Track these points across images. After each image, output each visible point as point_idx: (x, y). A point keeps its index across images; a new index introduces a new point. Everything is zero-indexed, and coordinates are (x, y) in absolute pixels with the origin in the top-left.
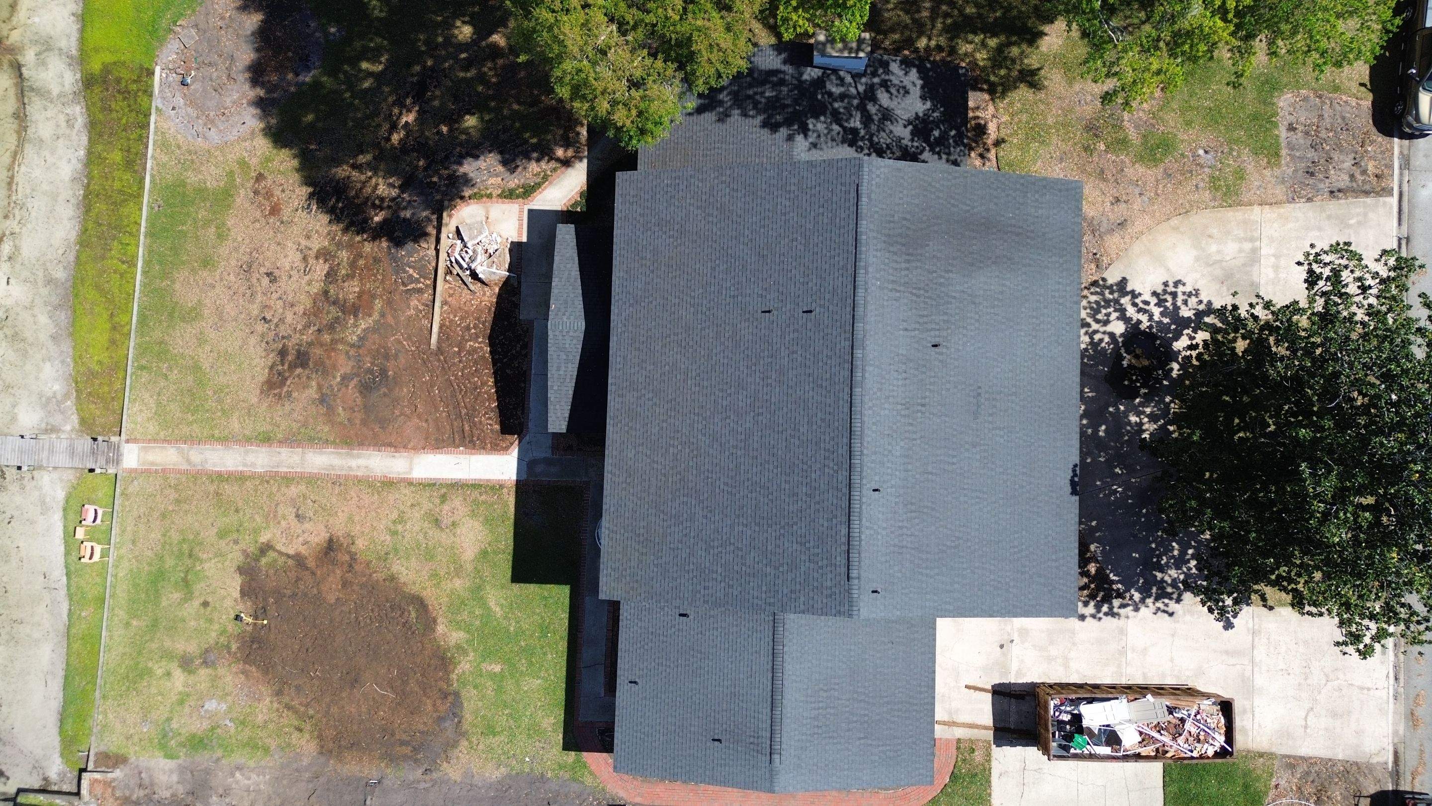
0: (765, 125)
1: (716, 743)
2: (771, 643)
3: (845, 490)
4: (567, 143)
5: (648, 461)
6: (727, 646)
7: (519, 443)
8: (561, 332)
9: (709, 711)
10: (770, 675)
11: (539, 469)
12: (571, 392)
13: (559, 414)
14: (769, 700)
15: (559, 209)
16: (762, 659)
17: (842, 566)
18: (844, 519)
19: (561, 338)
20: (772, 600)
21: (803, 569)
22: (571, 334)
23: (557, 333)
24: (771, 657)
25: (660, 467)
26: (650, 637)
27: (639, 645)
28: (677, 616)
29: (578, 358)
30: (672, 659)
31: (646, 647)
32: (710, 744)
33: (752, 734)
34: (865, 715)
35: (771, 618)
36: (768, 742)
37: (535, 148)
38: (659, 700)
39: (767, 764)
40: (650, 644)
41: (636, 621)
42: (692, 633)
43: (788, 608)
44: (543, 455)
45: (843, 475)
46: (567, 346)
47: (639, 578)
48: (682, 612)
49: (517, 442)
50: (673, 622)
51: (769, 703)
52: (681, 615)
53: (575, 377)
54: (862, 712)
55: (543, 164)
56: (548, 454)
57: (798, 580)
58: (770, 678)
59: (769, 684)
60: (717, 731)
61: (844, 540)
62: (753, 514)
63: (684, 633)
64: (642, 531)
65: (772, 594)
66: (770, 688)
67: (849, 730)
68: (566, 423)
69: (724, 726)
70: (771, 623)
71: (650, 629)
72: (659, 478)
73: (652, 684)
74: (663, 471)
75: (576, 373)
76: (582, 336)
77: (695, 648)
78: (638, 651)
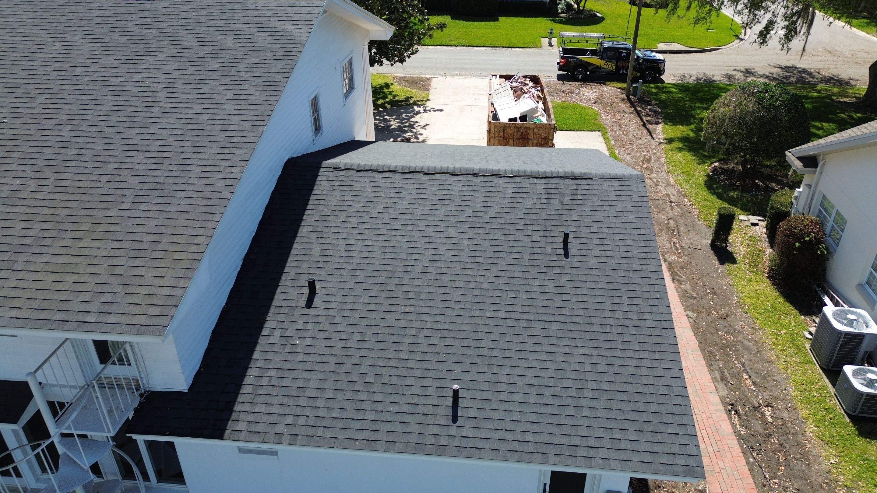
6: (384, 232)
9: (508, 261)
28: (311, 311)
30: (403, 323)
32: (575, 260)
35: (342, 173)
36: (553, 181)
38: (496, 353)
39: (594, 183)
40: (364, 370)
48: (303, 302)
50: (322, 319)
58: (444, 178)
73: (457, 368)
77: (382, 280)
78: (377, 397)
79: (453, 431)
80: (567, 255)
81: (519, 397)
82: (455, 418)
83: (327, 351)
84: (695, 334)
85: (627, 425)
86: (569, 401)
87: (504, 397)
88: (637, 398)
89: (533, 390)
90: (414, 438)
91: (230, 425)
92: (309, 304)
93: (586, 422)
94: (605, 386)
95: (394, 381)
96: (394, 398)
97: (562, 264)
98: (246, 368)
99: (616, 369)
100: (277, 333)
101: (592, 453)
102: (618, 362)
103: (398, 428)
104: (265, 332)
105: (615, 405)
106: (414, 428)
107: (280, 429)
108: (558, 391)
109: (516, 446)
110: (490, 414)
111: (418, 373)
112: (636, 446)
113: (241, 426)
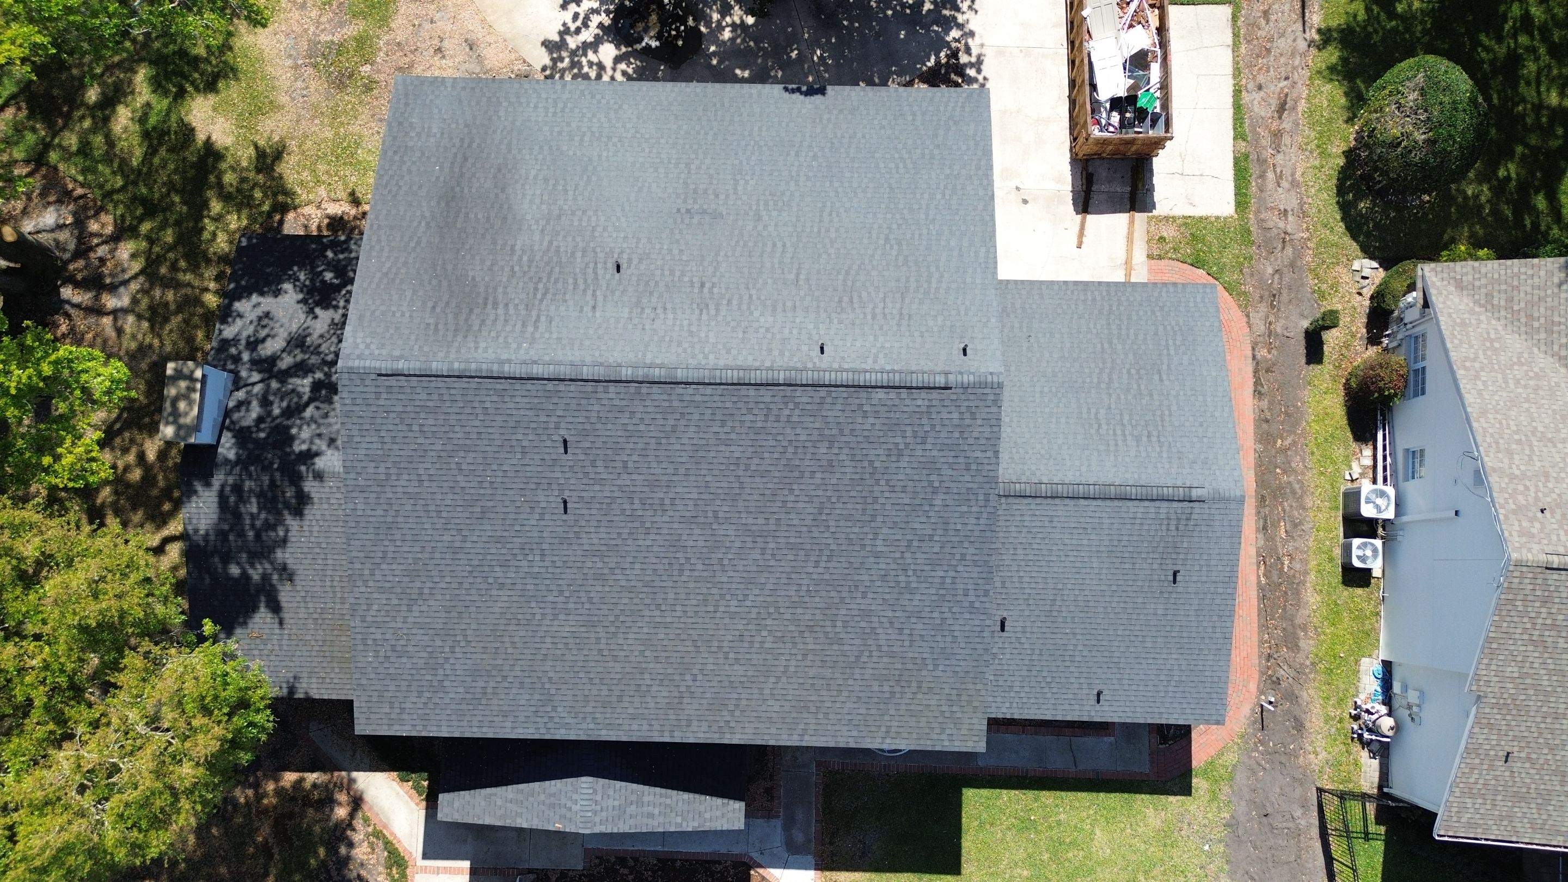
0: (298, 512)
1: (1178, 578)
2: (1038, 501)
3: (823, 392)
4: (328, 801)
5: (784, 679)
6: (1043, 563)
7: (761, 867)
8: (595, 813)
10: (1082, 502)
11: (799, 837)
12: (686, 796)
13: (719, 813)
14: (1116, 503)
15: (423, 813)
16: (1060, 513)
17: (930, 396)
18: (863, 394)
19: (604, 814)
20: (981, 497)
21: (935, 453)
22: (599, 798)
23: (597, 819)
24: (1057, 501)
25: (793, 663)
26: (1034, 673)
27: (1046, 690)
28: (1004, 634)
29: (635, 786)
30: (1064, 641)
31: (1049, 680)
32: (1180, 586)
33: (1164, 527)
34: (1129, 372)
35: (1003, 500)
37: (332, 849)
39: (1206, 506)
40: (1044, 674)
41: (1012, 694)
42: (1027, 613)
43: (991, 474)
44: (779, 830)
45: (802, 396)
46: (616, 803)
47: (954, 692)
48: (999, 628)
49: (761, 871)
50: (1013, 640)
51: (1120, 503)
52: (1003, 629)
53: (663, 791)
54: (1125, 376)
55: (357, 837)
56: (778, 824)
57: (951, 460)
58: (1086, 502)
59: (1094, 503)
60: (1163, 578)
61: (893, 394)
62: (858, 524)
63: (1028, 624)
64: (886, 688)
65: (971, 497)
66: (1099, 502)
67: (1151, 395)
68: (731, 802)
69: (1156, 566)
70: (1011, 500)
71: (1025, 673)
72: (809, 663)
73: (1100, 670)
74: (800, 657)
75: (658, 790)
76: (602, 781)
77: (1048, 608)
78: (1054, 690)
79: (1098, 707)
80: (1175, 582)
81: (1134, 688)
82: (1098, 701)
83: (1021, 663)
85: (1191, 700)
86: (1162, 689)
87: (1126, 687)
88: (1200, 685)
89: (1143, 683)
90: (1077, 713)
93: (1169, 700)
94: (1184, 678)
95: (1063, 680)
96: (1064, 691)
97: (1170, 589)
99: (1192, 667)
101: (1170, 716)
102: (1193, 662)
103: (1068, 707)
106: (1077, 707)
108: (1157, 683)
109: (1131, 714)
110: (1117, 698)
111: (1076, 675)
112: (1193, 712)
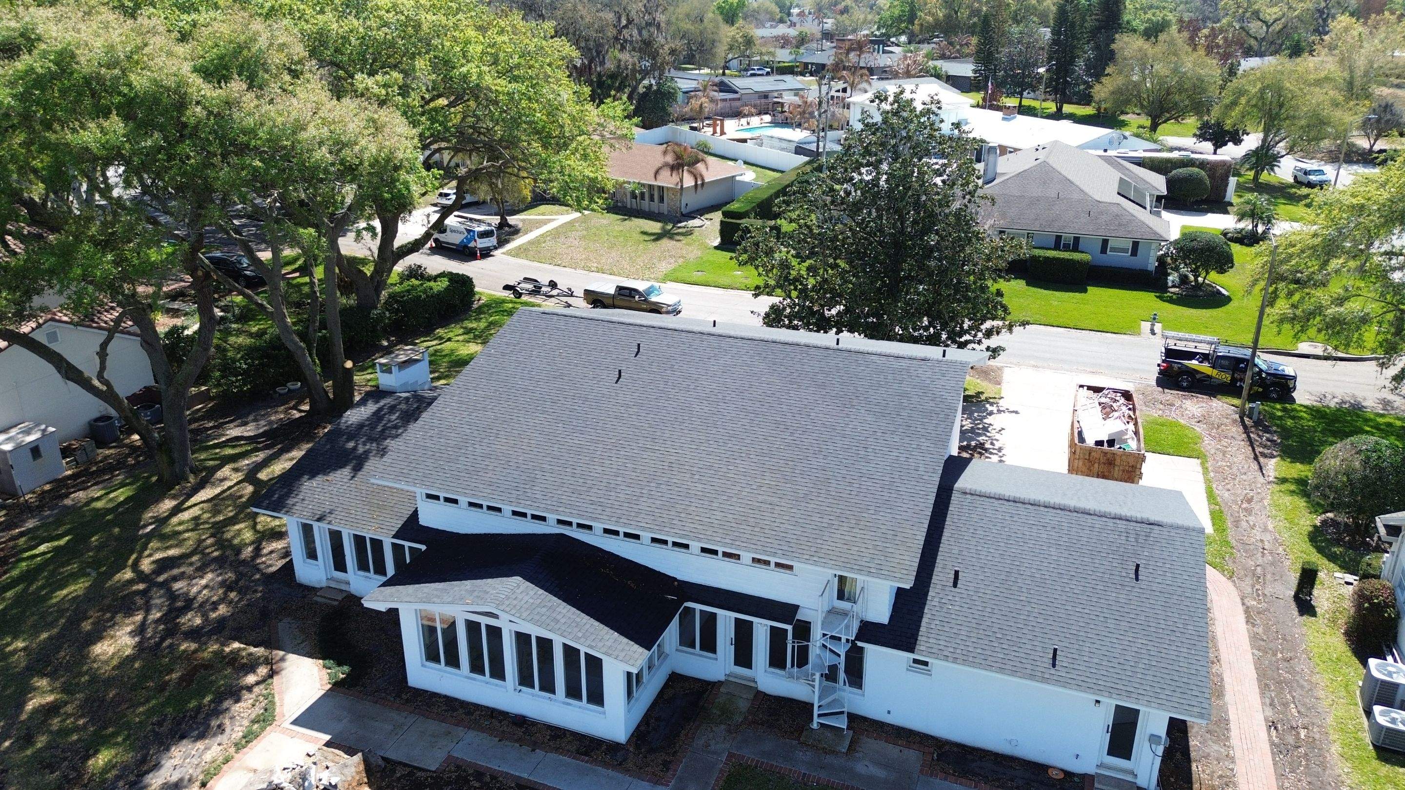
1: (1141, 577)
2: (1001, 502)
6: (1002, 544)
9: (1094, 577)
10: (1043, 509)
14: (1075, 514)
15: (322, 694)
16: (1021, 513)
22: (519, 591)
24: (1019, 505)
26: (984, 627)
27: (995, 644)
28: (956, 590)
30: (1019, 606)
31: (999, 635)
32: (1142, 584)
33: (1123, 538)
35: (968, 496)
36: (1132, 524)
38: (1082, 634)
39: (1165, 529)
40: (994, 630)
41: (957, 641)
42: (981, 577)
46: (531, 601)
47: (890, 532)
50: (965, 595)
51: (1079, 515)
55: (247, 697)
58: (1047, 510)
59: (1054, 511)
60: (1124, 574)
63: (982, 586)
66: (1059, 511)
70: (975, 497)
71: (974, 625)
76: (528, 584)
77: (1003, 577)
78: (1004, 646)
79: (1053, 671)
80: (1137, 579)
81: (1096, 661)
82: (1054, 665)
83: (971, 616)
84: (1256, 669)
85: (1165, 686)
86: (1129, 668)
87: (1086, 659)
88: (1174, 673)
89: (1105, 658)
90: (1028, 671)
91: (917, 647)
92: (955, 585)
93: (1138, 680)
94: (1154, 663)
95: (1015, 639)
96: (1015, 648)
97: (1133, 585)
98: (922, 617)
99: (1163, 655)
100: (937, 599)
101: (1140, 697)
102: (1164, 651)
103: (1019, 665)
104: (929, 598)
105: (1158, 674)
106: (1029, 666)
107: (945, 653)
108: (1122, 661)
109: (1092, 686)
110: (1076, 667)
111: (1029, 637)
112: (1169, 698)
113: (922, 648)
